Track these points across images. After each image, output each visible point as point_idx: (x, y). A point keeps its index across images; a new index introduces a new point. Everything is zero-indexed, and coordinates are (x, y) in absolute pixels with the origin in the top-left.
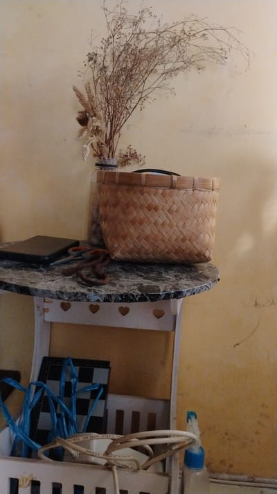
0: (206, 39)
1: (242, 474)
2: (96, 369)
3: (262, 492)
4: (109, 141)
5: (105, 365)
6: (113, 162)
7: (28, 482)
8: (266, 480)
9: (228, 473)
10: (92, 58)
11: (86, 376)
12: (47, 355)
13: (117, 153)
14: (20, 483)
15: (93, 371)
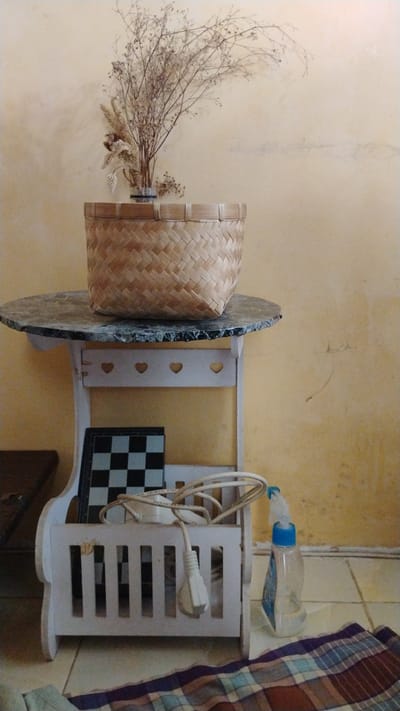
0: (256, 38)
1: (324, 544)
2: (148, 437)
3: (347, 562)
4: (145, 169)
5: (160, 431)
6: (152, 191)
7: (91, 548)
8: (351, 548)
9: (309, 544)
10: (117, 68)
11: (138, 444)
12: (89, 426)
13: (153, 183)
14: (82, 550)
15: (145, 439)
